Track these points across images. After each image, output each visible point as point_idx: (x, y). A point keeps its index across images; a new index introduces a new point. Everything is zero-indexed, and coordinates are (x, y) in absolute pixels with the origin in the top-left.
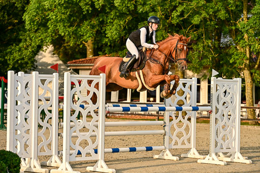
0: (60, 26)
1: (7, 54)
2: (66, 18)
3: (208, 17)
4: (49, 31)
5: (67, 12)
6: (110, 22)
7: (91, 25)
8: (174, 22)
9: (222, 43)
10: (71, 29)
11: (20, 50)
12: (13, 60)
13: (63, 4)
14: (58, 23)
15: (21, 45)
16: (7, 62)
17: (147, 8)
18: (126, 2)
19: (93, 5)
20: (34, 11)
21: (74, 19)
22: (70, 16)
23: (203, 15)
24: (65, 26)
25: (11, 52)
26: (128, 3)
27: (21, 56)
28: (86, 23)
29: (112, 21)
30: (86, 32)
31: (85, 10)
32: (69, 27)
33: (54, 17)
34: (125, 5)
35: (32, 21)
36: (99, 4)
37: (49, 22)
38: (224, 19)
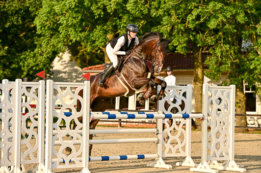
0: (71, 31)
1: (21, 60)
2: (77, 23)
3: (225, 20)
4: (61, 36)
5: (78, 16)
6: (123, 27)
7: (104, 30)
8: (191, 26)
9: (243, 48)
10: (83, 35)
11: (34, 56)
12: (28, 66)
13: (73, 9)
14: (69, 28)
15: (36, 50)
16: (21, 69)
17: (161, 12)
18: (140, 6)
19: (104, 9)
20: (45, 16)
21: (86, 24)
22: (82, 20)
23: (220, 19)
24: (76, 32)
25: (25, 58)
26: (141, 7)
27: (36, 62)
28: (99, 27)
29: (125, 25)
30: (98, 37)
31: (96, 14)
32: (81, 32)
33: (65, 22)
34: (139, 9)
35: (43, 26)
36: (111, 8)
37: (61, 27)
38: (243, 22)
